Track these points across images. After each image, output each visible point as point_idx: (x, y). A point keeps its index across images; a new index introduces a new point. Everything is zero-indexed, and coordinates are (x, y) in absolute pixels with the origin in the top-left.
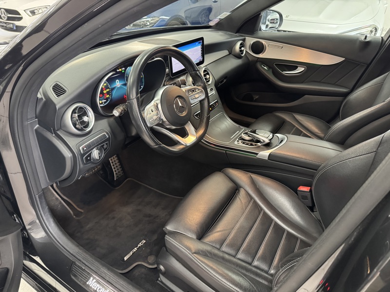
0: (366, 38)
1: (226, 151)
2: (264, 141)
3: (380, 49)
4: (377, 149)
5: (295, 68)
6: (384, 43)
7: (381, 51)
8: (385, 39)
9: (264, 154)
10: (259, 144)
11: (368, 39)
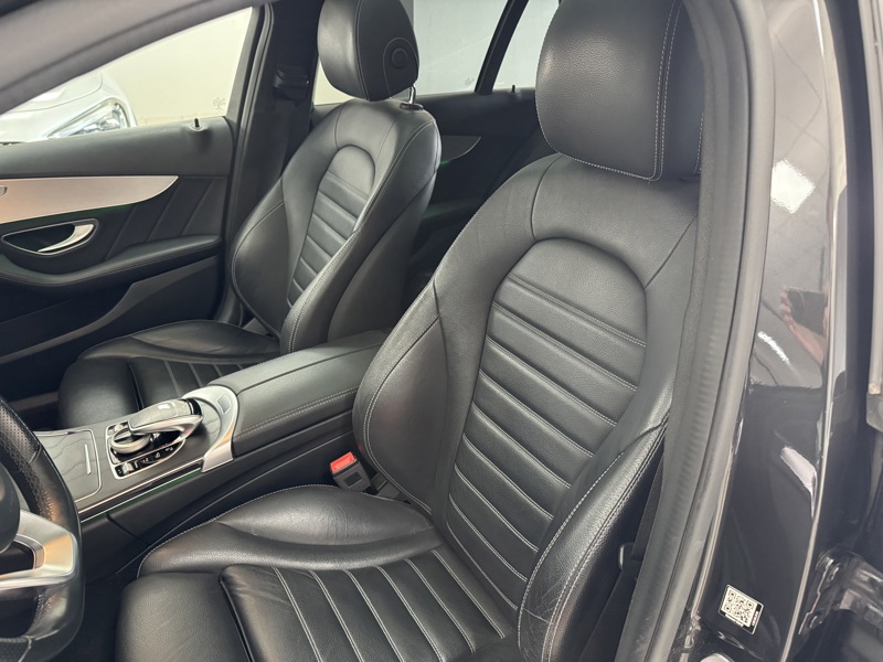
0: (197, 125)
1: (108, 515)
2: (186, 426)
3: (235, 141)
4: (438, 312)
5: (69, 231)
6: (235, 127)
7: (240, 143)
8: (234, 119)
9: (218, 453)
10: (179, 439)
11: (203, 127)
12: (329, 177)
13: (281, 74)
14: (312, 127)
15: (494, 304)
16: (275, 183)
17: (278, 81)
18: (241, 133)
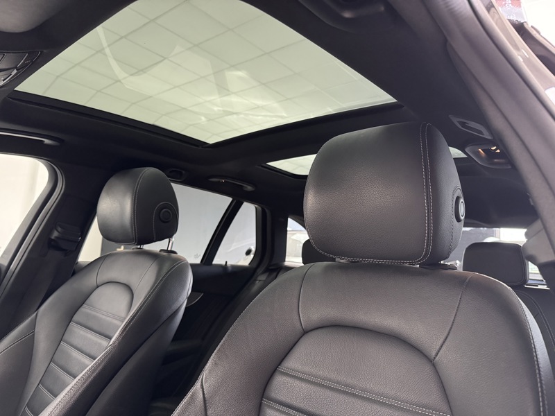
12: (85, 309)
13: (59, 229)
14: (74, 273)
15: (265, 401)
16: (29, 316)
17: (55, 234)
18: (9, 274)
